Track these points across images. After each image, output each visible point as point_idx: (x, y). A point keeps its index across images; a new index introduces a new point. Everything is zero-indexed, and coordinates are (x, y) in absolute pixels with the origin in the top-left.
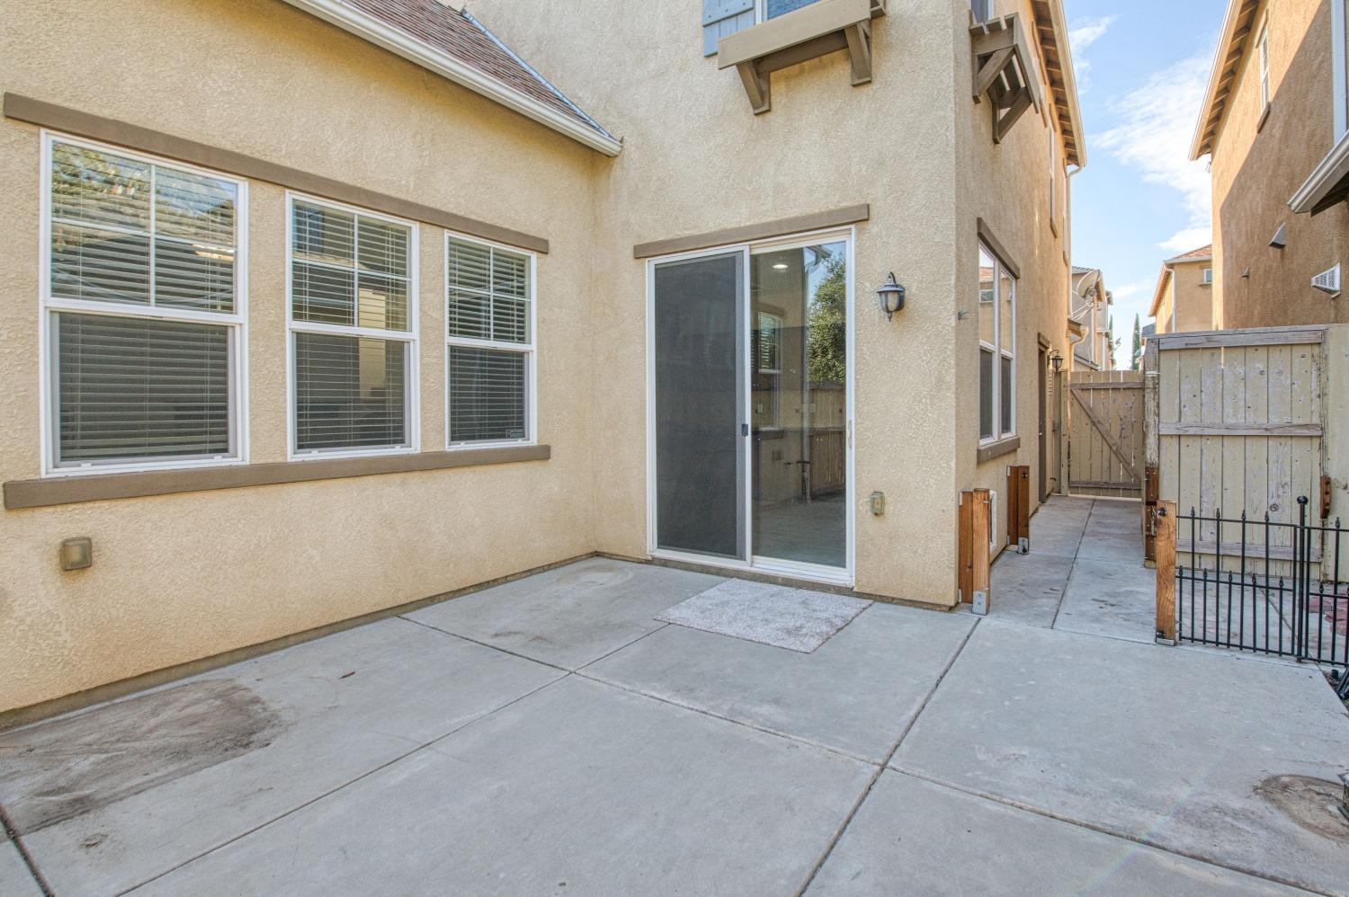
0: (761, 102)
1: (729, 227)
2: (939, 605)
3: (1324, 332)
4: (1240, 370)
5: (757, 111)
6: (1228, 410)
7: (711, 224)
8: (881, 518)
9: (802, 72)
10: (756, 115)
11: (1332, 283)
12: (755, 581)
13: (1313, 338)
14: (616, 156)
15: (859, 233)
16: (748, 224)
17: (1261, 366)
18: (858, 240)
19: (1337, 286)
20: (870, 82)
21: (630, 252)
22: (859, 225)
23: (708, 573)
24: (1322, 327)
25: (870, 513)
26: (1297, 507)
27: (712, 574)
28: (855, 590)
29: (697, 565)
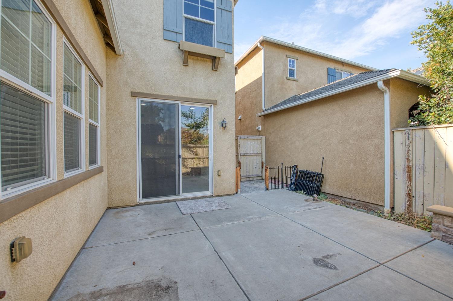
0: (185, 63)
1: (173, 96)
2: (231, 194)
3: (262, 137)
4: (251, 143)
5: (184, 64)
6: (250, 150)
7: (166, 93)
8: (220, 177)
9: (198, 60)
10: (183, 65)
11: (260, 129)
12: (182, 201)
13: (260, 138)
14: (120, 55)
15: (214, 107)
16: (180, 96)
17: (254, 143)
18: (214, 109)
19: (260, 130)
20: (217, 71)
21: (128, 93)
22: (214, 105)
23: (164, 203)
24: (262, 136)
25: (217, 176)
26: (281, 165)
27: (166, 203)
28: (213, 195)
29: (159, 201)
